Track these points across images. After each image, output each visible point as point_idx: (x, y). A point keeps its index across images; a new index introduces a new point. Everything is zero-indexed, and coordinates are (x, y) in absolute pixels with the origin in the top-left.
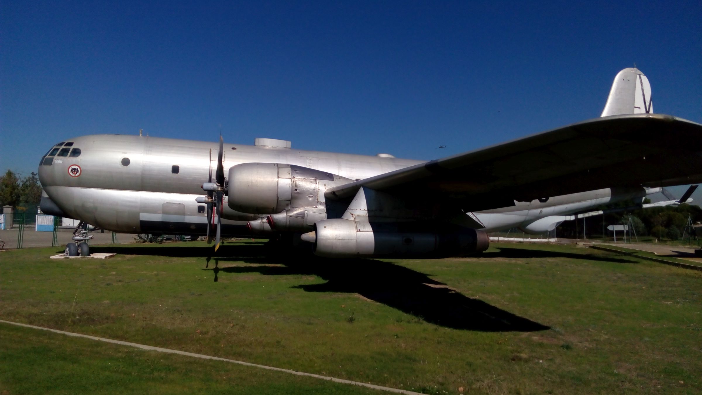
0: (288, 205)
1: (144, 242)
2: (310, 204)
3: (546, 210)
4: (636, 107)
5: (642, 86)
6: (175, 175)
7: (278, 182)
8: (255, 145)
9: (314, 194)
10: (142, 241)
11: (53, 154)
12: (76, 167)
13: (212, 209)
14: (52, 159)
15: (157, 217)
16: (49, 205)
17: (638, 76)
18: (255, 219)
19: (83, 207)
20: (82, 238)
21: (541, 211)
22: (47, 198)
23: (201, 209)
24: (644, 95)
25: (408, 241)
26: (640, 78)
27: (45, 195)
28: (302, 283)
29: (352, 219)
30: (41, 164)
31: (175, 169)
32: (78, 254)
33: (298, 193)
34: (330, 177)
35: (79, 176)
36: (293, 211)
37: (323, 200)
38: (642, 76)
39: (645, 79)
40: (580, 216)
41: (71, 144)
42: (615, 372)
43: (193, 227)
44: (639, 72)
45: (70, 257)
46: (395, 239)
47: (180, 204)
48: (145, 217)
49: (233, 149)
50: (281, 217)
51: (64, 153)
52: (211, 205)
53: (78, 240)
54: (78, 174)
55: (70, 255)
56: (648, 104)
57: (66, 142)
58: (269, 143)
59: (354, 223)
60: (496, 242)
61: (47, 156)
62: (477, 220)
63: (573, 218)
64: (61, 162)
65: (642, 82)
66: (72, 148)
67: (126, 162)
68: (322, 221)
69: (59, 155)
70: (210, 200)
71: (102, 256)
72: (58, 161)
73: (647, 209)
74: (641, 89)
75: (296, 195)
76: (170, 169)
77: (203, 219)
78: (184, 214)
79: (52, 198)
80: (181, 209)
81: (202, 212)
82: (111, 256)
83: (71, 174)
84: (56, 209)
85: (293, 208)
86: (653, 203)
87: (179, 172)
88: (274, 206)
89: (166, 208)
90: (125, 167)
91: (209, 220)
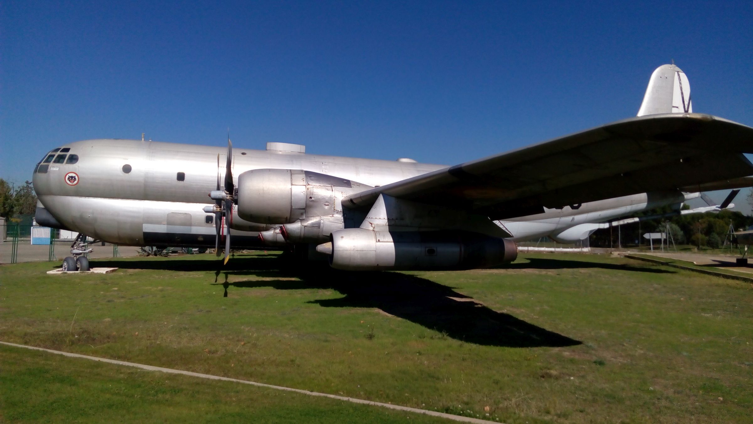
0: (302, 214)
1: (148, 255)
2: (326, 213)
3: (578, 218)
4: (674, 107)
5: (680, 83)
6: (181, 183)
7: (291, 189)
8: (266, 150)
9: (330, 202)
10: (146, 254)
11: (48, 161)
12: (73, 175)
13: (221, 219)
14: (47, 167)
15: (161, 229)
16: (45, 216)
17: (676, 73)
18: (267, 229)
19: (82, 218)
20: (81, 251)
21: (573, 219)
22: (43, 208)
23: (209, 220)
24: (682, 93)
25: (431, 252)
26: (679, 75)
27: (40, 205)
28: (318, 298)
29: (371, 228)
30: (35, 171)
31: (181, 177)
32: (77, 269)
33: (313, 201)
34: (347, 183)
35: (77, 183)
36: (307, 221)
37: (340, 208)
38: (680, 73)
39: (683, 76)
40: (615, 224)
41: (67, 150)
42: (651, 388)
43: (200, 239)
44: (678, 69)
45: (68, 272)
46: (417, 250)
47: (186, 213)
48: (149, 228)
49: (243, 154)
50: (295, 227)
51: (60, 159)
52: (220, 215)
53: (77, 254)
54: (76, 182)
55: (68, 270)
56: (686, 103)
57: (62, 148)
58: (281, 147)
59: (373, 233)
60: (526, 252)
61: (42, 163)
62: (504, 229)
63: (606, 226)
64: (57, 169)
65: (680, 80)
66: (68, 154)
67: (127, 169)
68: (338, 231)
69: (55, 162)
70: (218, 209)
71: (103, 270)
72: (54, 168)
73: (686, 216)
74: (679, 87)
75: (311, 203)
76: (175, 176)
77: (211, 230)
78: (190, 225)
79: (47, 209)
80: (188, 220)
81: (210, 222)
82: (113, 271)
83: (68, 182)
84: (53, 220)
85: (308, 218)
86: (692, 209)
87: (185, 179)
88: (288, 215)
89: (170, 219)
90: (127, 174)
91: (218, 231)
